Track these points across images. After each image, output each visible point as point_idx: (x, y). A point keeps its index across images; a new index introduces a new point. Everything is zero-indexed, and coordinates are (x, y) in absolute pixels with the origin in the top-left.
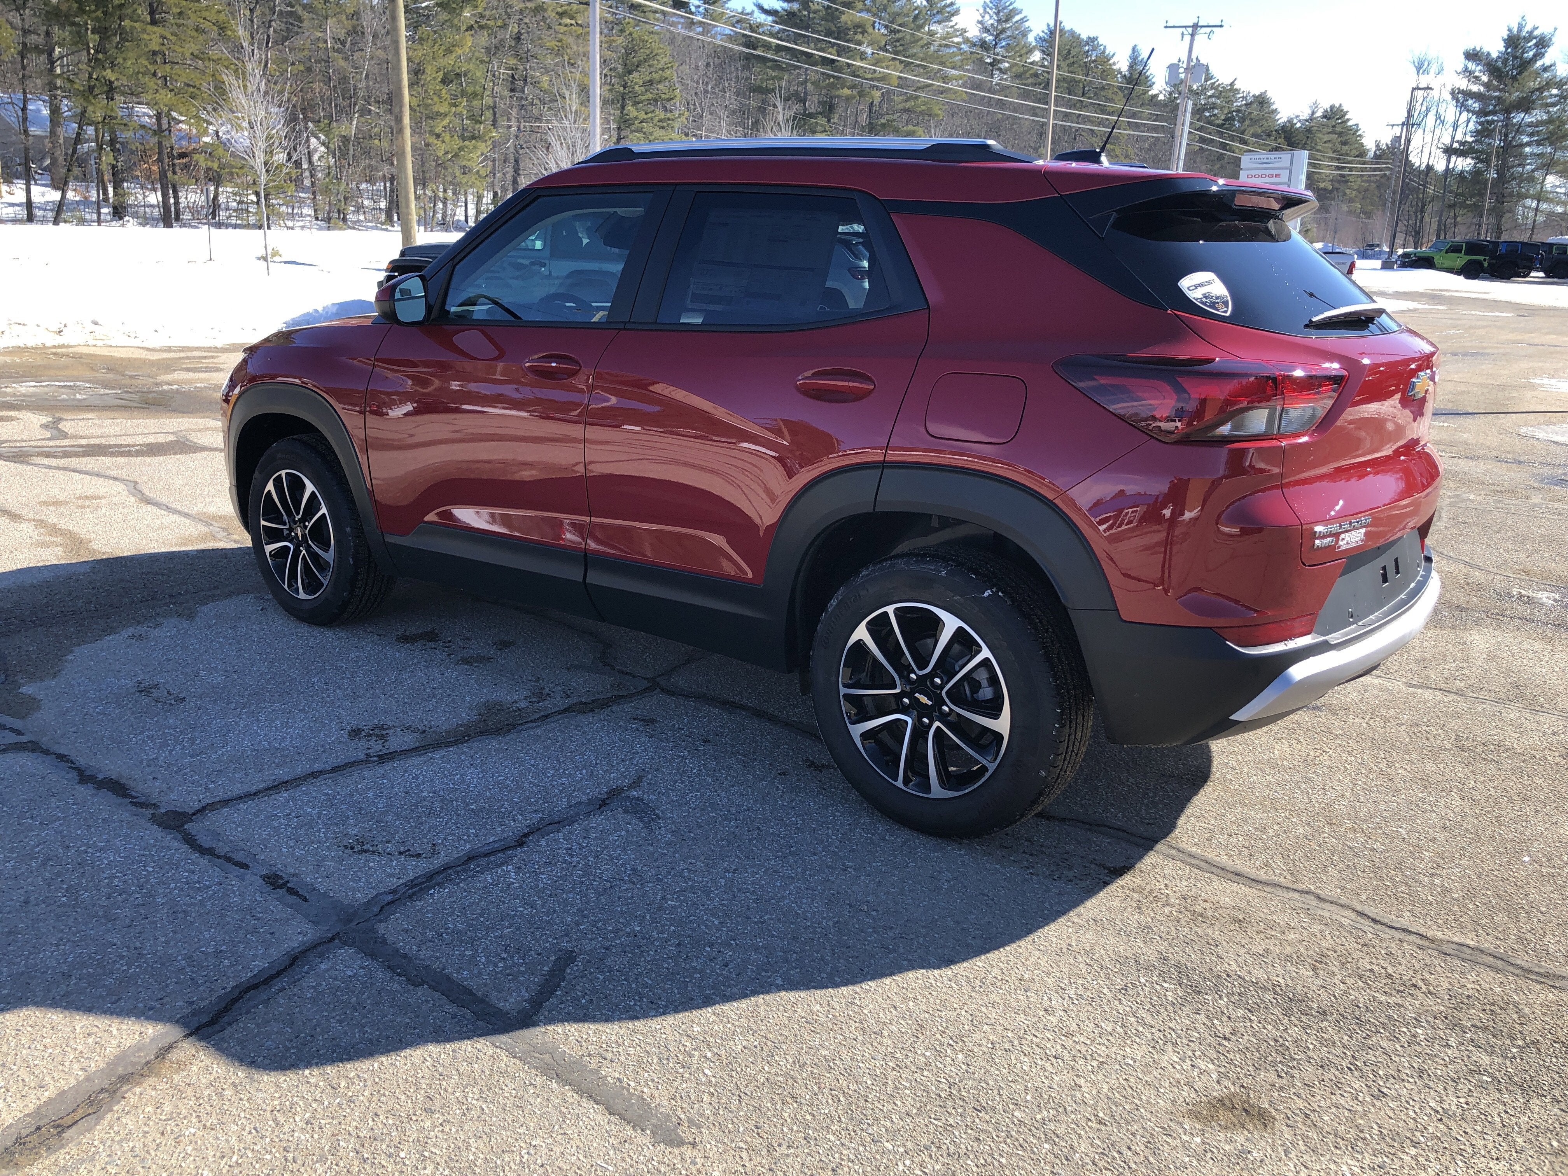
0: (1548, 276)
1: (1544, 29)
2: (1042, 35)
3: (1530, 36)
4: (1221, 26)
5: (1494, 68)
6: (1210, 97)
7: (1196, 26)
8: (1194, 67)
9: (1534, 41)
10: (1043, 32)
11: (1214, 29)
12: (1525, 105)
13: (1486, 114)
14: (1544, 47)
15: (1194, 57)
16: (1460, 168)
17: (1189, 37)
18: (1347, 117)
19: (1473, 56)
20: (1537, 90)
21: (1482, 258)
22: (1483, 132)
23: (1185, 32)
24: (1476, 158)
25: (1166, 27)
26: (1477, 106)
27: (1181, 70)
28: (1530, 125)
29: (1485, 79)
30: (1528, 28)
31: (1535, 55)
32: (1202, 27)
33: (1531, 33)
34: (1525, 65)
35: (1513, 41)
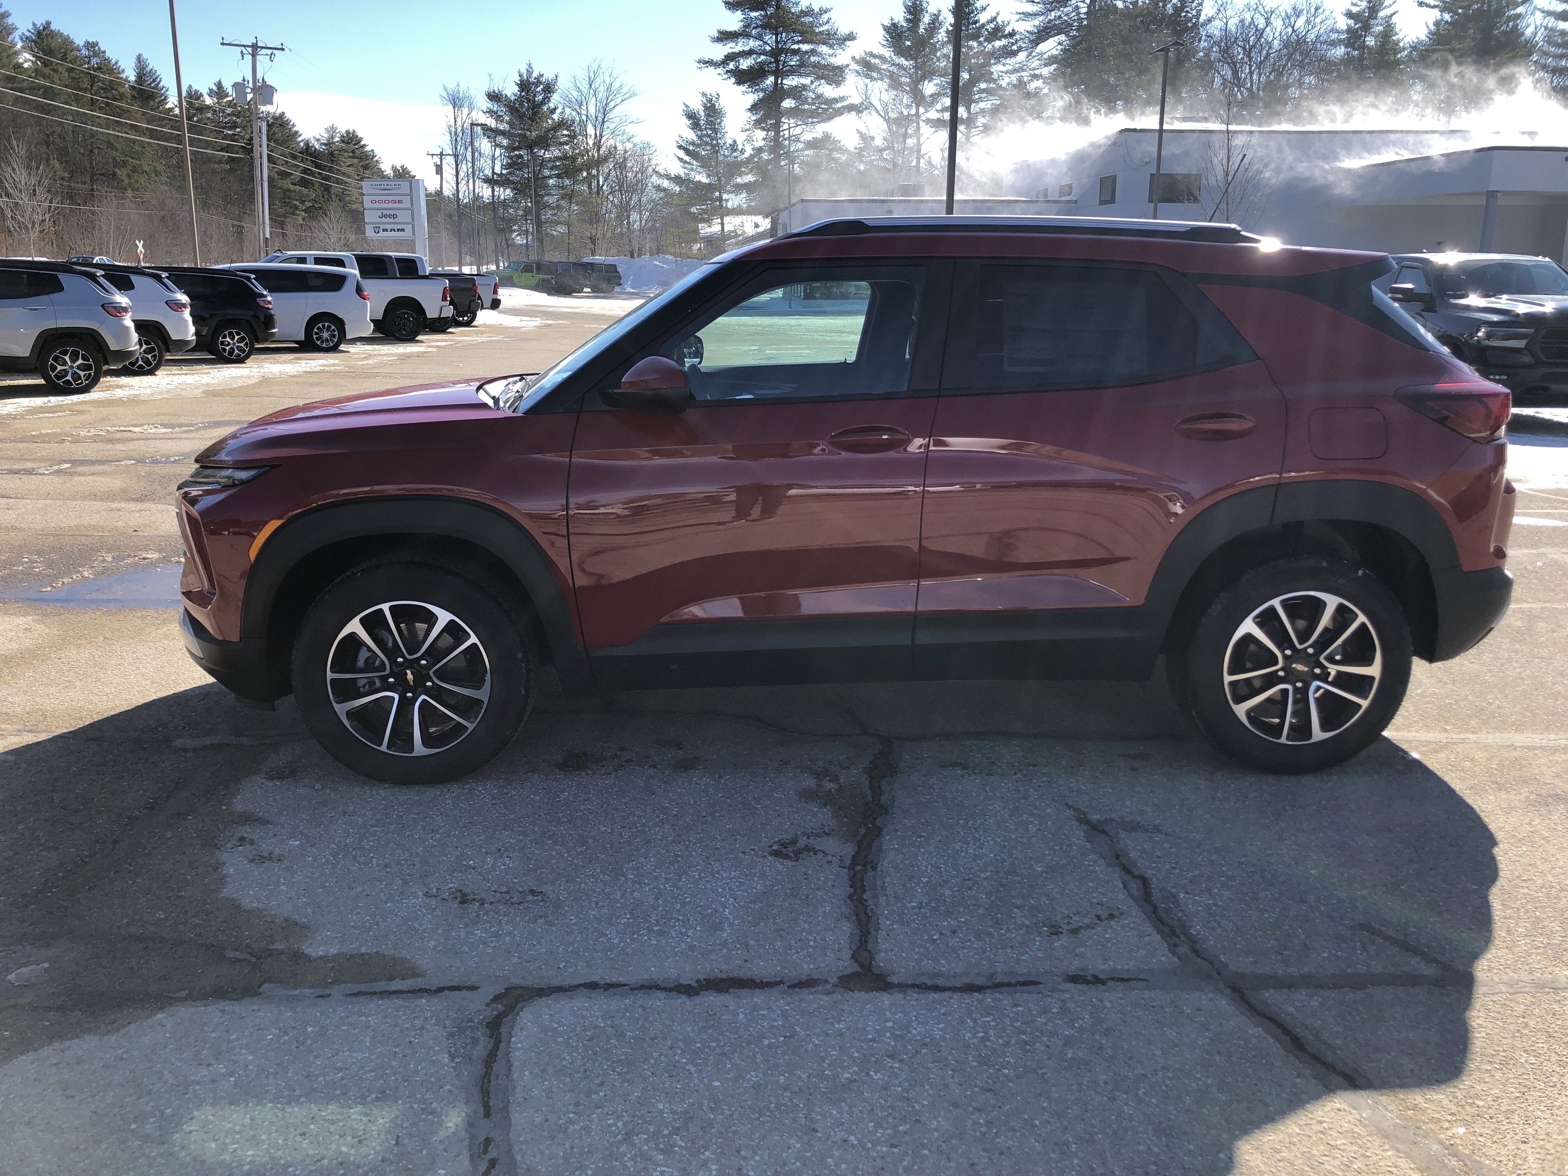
0: (593, 292)
1: (548, 75)
2: (28, 34)
3: (538, 82)
4: (283, 49)
5: (512, 107)
6: (229, 115)
7: (255, 47)
8: (260, 88)
9: (542, 87)
10: (29, 31)
11: (275, 51)
12: (544, 142)
13: (515, 149)
14: (550, 92)
15: (259, 76)
16: (502, 197)
17: (250, 56)
18: (362, 143)
19: (494, 97)
20: (553, 129)
21: (550, 277)
22: (513, 164)
23: (245, 52)
24: (515, 189)
25: (223, 44)
26: (505, 142)
27: (248, 90)
28: (550, 160)
29: (507, 118)
30: (535, 75)
31: (544, 99)
32: (262, 48)
33: (537, 78)
34: (536, 107)
35: (524, 85)
